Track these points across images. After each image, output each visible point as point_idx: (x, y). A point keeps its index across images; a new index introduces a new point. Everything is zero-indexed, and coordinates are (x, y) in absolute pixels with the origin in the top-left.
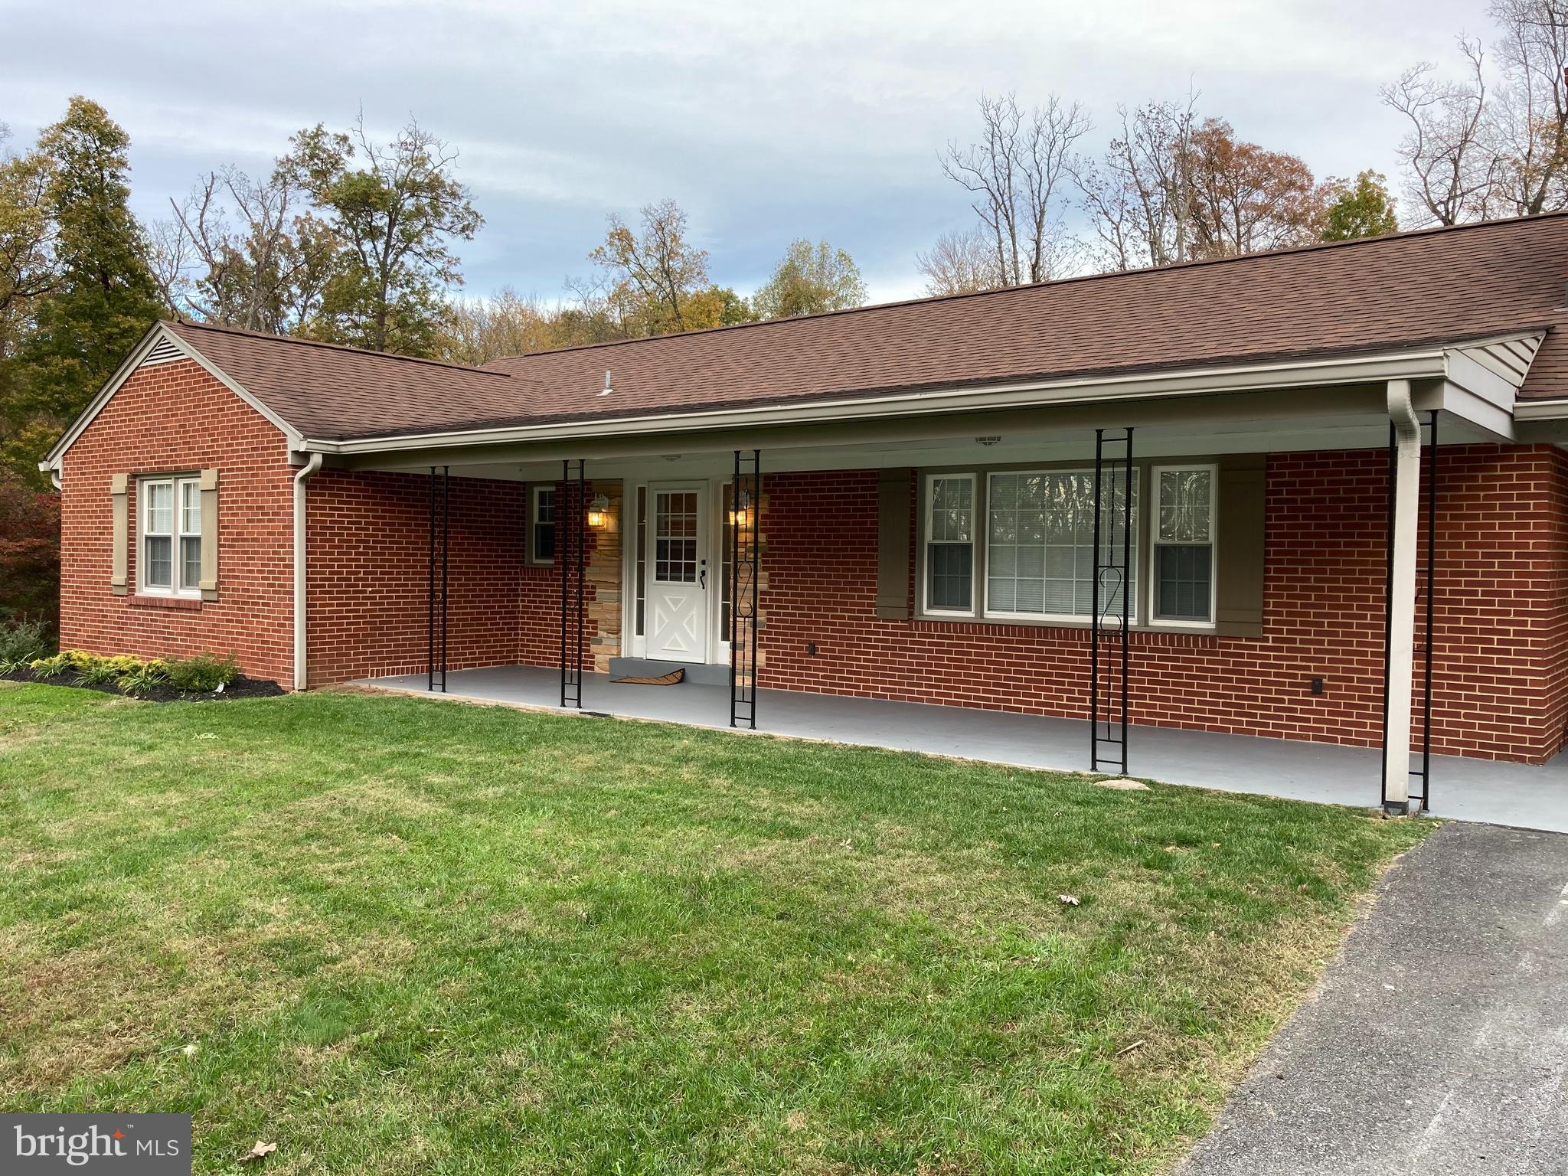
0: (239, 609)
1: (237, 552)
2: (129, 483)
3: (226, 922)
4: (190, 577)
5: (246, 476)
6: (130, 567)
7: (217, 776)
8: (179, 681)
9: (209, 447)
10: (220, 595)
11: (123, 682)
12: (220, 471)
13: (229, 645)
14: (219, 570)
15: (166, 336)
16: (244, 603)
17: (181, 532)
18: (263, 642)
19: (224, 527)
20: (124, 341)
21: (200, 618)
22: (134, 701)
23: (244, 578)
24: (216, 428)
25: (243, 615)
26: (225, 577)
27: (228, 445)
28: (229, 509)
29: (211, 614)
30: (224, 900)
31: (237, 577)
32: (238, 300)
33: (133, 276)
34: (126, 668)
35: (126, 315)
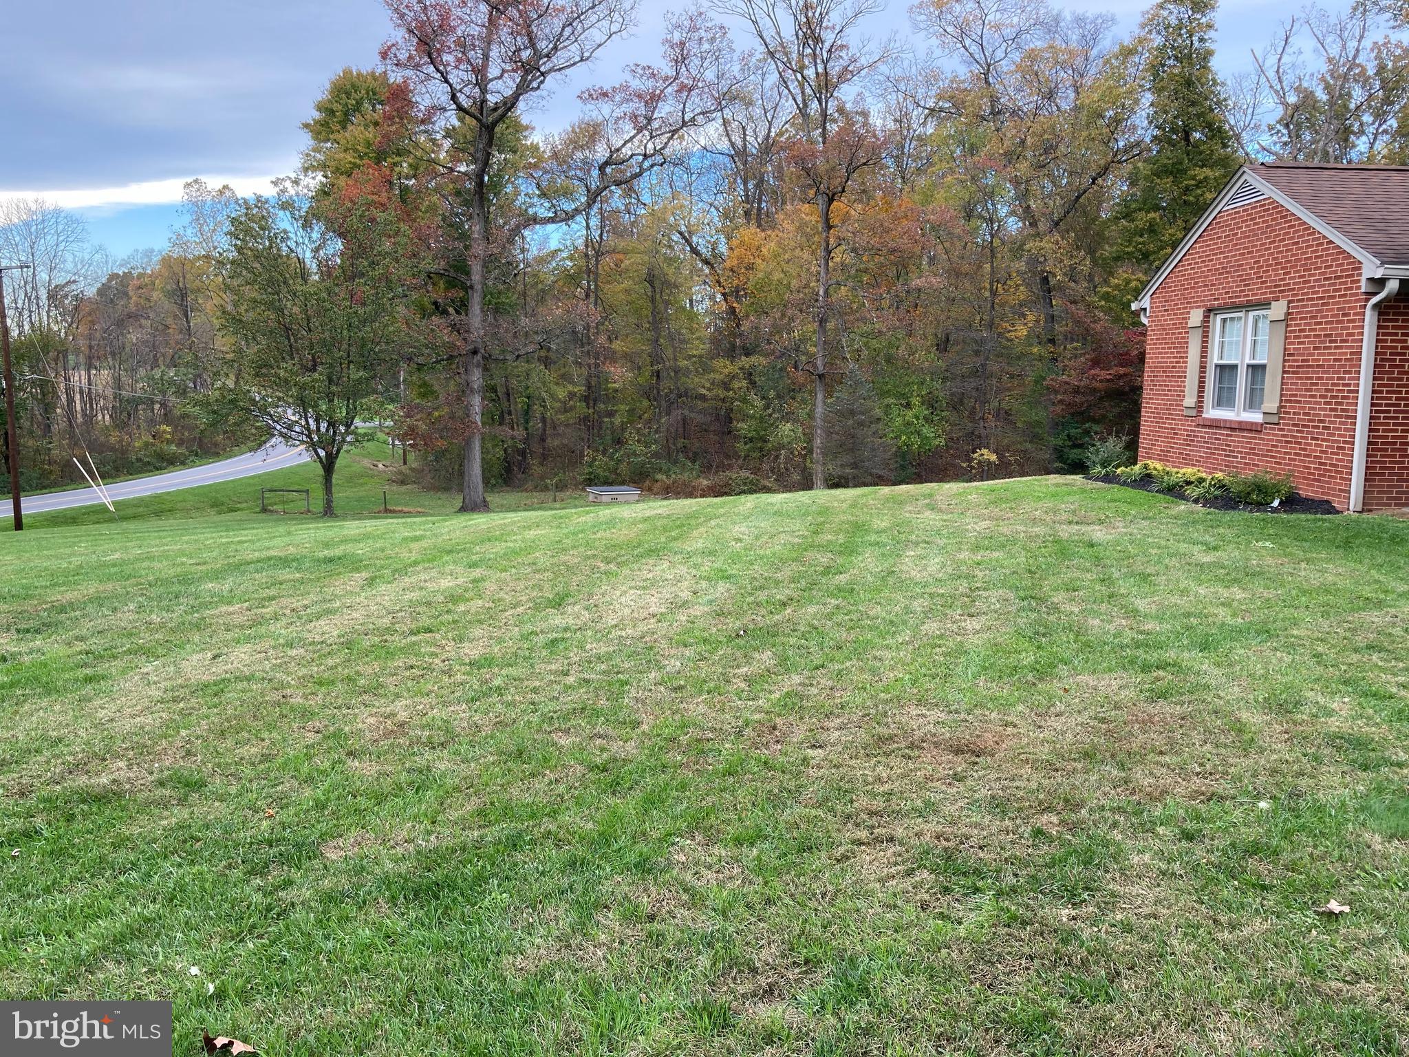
0: (1298, 431)
1: (1301, 378)
2: (1205, 317)
3: (1290, 707)
4: (1253, 402)
5: (1317, 305)
6: (1200, 392)
7: (1276, 580)
8: (1239, 494)
9: (1281, 280)
10: (1280, 418)
11: (1189, 491)
12: (1289, 302)
13: (1286, 464)
14: (1282, 395)
15: (1249, 179)
16: (1304, 426)
17: (1248, 361)
18: (1321, 464)
19: (1289, 355)
20: (1199, 192)
21: (1260, 439)
22: (1199, 507)
23: (1306, 402)
24: (1290, 262)
25: (1302, 438)
26: (1287, 401)
27: (1300, 277)
28: (1295, 337)
29: (1271, 435)
30: (1287, 687)
31: (1299, 402)
32: (1307, 136)
33: (1211, 130)
34: (1192, 479)
35: (1202, 167)
